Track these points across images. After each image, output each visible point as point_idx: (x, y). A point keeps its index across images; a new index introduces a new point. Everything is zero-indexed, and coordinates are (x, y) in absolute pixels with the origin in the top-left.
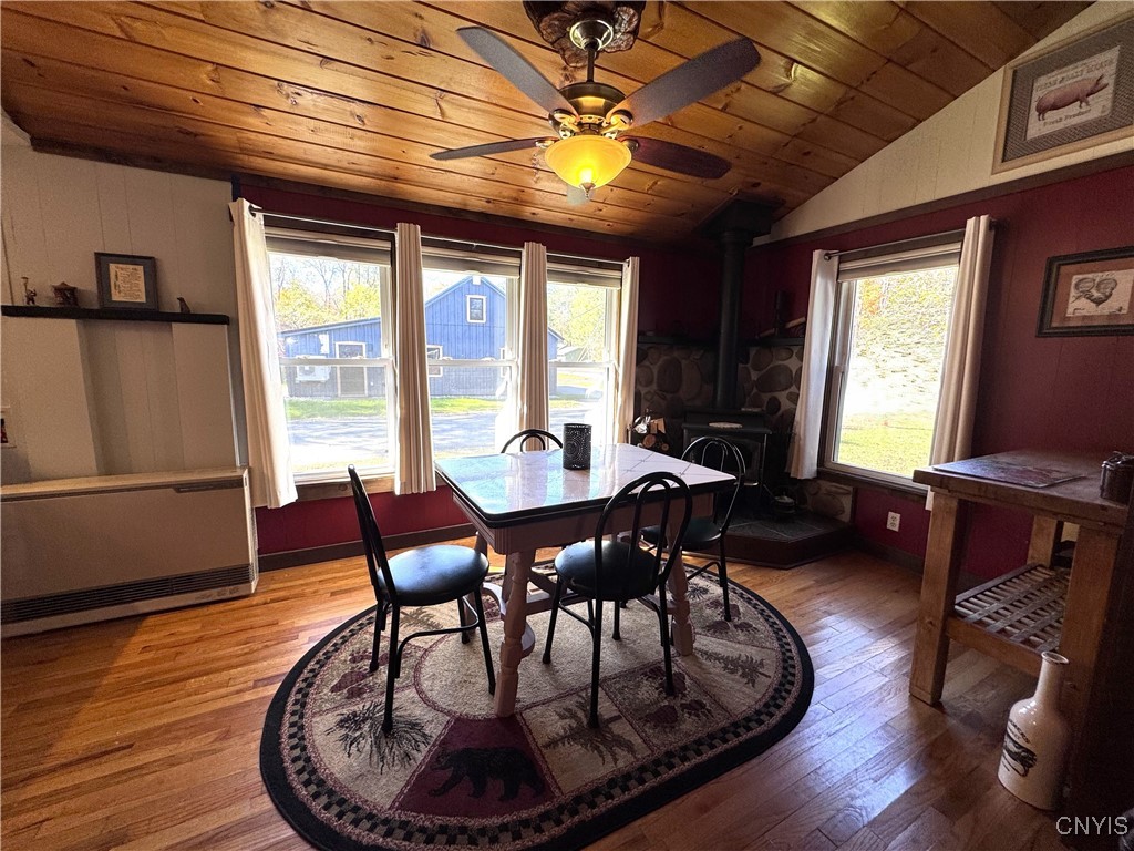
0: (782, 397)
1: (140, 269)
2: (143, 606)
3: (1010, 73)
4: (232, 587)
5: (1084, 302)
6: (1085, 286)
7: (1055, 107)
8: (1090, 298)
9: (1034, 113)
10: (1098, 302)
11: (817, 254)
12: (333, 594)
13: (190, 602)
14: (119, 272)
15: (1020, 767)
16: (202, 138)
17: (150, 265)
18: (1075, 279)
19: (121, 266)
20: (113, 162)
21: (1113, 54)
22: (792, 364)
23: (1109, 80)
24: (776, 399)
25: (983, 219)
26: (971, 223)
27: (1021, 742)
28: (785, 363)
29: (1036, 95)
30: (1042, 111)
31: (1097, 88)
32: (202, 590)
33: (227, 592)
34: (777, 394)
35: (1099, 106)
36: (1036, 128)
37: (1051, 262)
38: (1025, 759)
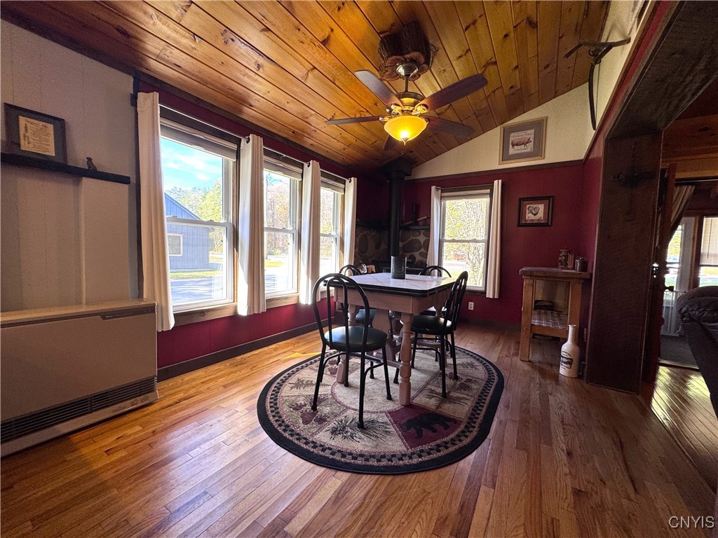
0: (417, 255)
1: (51, 127)
2: (64, 428)
3: (502, 129)
4: (142, 397)
5: (531, 215)
6: (531, 209)
7: (517, 145)
8: (532, 213)
9: (511, 146)
10: (535, 215)
11: (433, 188)
12: (225, 386)
13: (107, 416)
14: (29, 125)
15: (568, 366)
16: (134, 40)
17: (60, 125)
18: (528, 206)
19: (29, 119)
20: (32, 30)
21: (532, 131)
22: (422, 239)
23: (532, 139)
24: (413, 255)
25: (500, 181)
26: (496, 182)
27: (569, 357)
28: (417, 238)
29: (511, 139)
30: (513, 145)
31: (529, 142)
32: (117, 403)
33: (139, 401)
34: (413, 253)
35: (530, 148)
36: (512, 151)
37: (521, 200)
38: (570, 362)
